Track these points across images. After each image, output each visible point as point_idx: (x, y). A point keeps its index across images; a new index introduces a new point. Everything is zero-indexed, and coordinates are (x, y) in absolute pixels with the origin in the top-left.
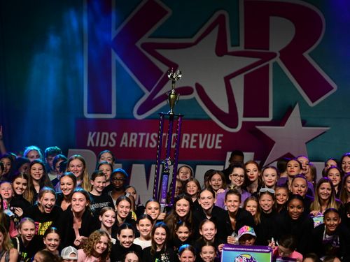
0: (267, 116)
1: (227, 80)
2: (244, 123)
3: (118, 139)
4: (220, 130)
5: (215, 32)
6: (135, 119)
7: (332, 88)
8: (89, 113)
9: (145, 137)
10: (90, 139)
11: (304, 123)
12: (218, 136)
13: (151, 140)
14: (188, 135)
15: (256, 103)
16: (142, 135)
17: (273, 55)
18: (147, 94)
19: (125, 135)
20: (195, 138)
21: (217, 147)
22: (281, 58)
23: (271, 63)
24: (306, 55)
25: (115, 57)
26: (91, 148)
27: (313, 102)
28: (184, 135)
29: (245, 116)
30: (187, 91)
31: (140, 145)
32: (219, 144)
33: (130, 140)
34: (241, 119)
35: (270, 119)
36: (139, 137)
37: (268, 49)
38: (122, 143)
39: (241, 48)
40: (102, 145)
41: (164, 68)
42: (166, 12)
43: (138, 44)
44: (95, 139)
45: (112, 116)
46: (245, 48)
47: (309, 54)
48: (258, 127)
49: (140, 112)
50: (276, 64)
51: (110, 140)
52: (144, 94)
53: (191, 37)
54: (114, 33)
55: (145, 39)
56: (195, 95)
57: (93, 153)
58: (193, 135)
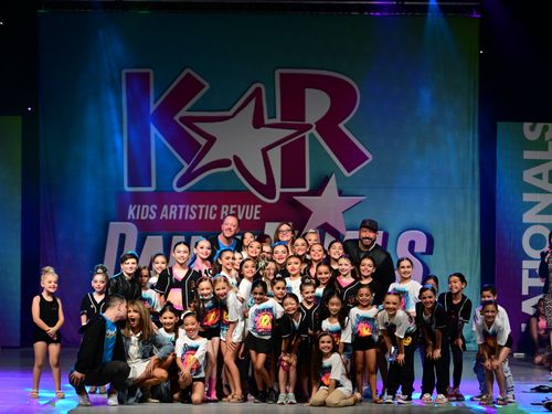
0: (304, 187)
1: (265, 151)
2: (281, 194)
3: (159, 212)
4: (258, 201)
5: (253, 103)
6: (174, 191)
7: (367, 158)
8: (130, 185)
9: (184, 209)
10: (131, 212)
11: (341, 193)
12: (257, 207)
13: (190, 212)
14: (227, 207)
15: (293, 174)
16: (182, 207)
17: (310, 127)
18: (186, 167)
19: (165, 207)
20: (234, 209)
21: (255, 218)
22: (317, 129)
23: (307, 134)
24: (341, 126)
25: (154, 131)
26: (131, 221)
27: (349, 172)
28: (224, 207)
29: (282, 187)
30: (225, 163)
31: (180, 217)
32: (258, 215)
33: (170, 212)
34: (279, 190)
35: (307, 189)
36: (179, 209)
37: (304, 120)
38: (162, 215)
39: (278, 120)
40: (142, 218)
41: (203, 142)
42: (203, 86)
43: (177, 118)
44: (135, 212)
45: (153, 189)
46: (282, 119)
47: (345, 125)
48: (296, 198)
49: (179, 185)
50: (312, 135)
51: (150, 213)
52: (183, 167)
53: (229, 110)
54: (153, 107)
55: (183, 113)
56: (233, 167)
57: (134, 226)
58: (232, 207)
